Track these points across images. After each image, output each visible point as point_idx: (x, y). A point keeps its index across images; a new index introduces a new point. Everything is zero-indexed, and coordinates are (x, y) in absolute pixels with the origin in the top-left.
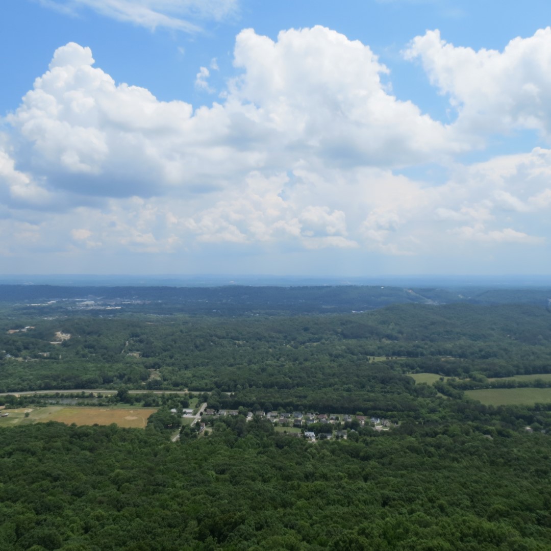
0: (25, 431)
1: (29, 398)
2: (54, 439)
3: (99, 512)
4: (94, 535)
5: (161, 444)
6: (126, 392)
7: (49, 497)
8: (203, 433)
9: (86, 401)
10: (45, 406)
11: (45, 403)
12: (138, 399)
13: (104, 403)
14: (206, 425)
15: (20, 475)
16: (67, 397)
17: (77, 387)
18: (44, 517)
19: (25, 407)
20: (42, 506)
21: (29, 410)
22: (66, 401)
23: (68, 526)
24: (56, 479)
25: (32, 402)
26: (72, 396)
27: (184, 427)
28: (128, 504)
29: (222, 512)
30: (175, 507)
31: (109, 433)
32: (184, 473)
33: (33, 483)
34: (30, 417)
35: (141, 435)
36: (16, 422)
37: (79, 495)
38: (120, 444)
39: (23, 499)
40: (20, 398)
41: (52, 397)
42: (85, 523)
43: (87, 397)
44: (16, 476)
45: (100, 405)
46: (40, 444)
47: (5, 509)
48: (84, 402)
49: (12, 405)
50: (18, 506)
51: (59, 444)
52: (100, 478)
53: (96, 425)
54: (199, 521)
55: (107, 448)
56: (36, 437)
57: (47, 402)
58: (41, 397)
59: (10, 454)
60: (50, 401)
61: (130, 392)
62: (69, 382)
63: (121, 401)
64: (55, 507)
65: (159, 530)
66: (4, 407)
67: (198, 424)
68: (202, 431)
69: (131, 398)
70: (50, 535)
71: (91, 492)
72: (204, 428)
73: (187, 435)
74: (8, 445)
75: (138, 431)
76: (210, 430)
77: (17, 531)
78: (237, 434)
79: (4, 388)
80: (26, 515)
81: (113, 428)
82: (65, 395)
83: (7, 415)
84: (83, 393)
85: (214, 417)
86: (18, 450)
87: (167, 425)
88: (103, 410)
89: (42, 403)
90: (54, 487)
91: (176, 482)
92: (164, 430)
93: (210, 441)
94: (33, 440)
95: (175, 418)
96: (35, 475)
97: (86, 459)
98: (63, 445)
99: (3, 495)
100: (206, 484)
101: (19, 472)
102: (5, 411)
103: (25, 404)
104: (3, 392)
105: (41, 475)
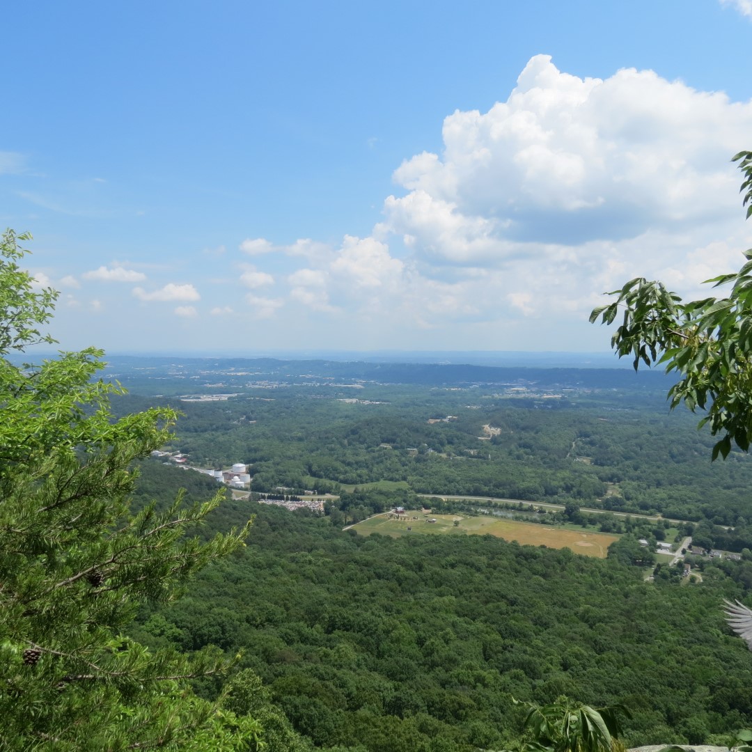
0: (459, 541)
1: (459, 503)
2: (499, 556)
3: (579, 650)
4: (575, 675)
5: (632, 583)
6: (576, 509)
7: (514, 622)
8: (688, 579)
9: (525, 515)
10: (476, 516)
11: (476, 512)
12: (592, 521)
13: (548, 521)
14: (692, 568)
15: (471, 591)
16: (501, 507)
17: (512, 497)
18: (510, 642)
19: (453, 514)
20: (506, 629)
21: (459, 519)
22: (499, 513)
23: (544, 658)
24: (512, 603)
25: (462, 509)
26: (507, 507)
27: (659, 566)
28: (611, 648)
29: (745, 684)
30: (673, 663)
31: (563, 559)
32: (675, 625)
33: (487, 602)
34: (460, 526)
35: (604, 567)
36: (444, 530)
37: (546, 625)
38: (577, 574)
39: (483, 618)
40: (447, 502)
41: (483, 505)
42: (563, 659)
43: (525, 510)
44: (467, 591)
45: (543, 522)
46: (484, 559)
47: (465, 625)
48: (522, 514)
49: (439, 509)
50: (479, 625)
51: (505, 562)
52: (563, 611)
53: (543, 547)
54: (712, 690)
55: (562, 577)
56: (476, 551)
57: (478, 510)
58: (471, 504)
59: (453, 566)
60: (482, 510)
61: (582, 510)
62: (504, 489)
63: (570, 520)
64: (520, 633)
65: (659, 688)
66: (430, 511)
67: (680, 565)
68: (686, 576)
69: (583, 518)
70: (530, 662)
71: (557, 625)
72: (690, 572)
73: (664, 577)
74: (447, 555)
75: (599, 562)
76: (700, 578)
77: (485, 651)
78: (743, 586)
79: (429, 488)
80: (493, 636)
81: (566, 552)
82: (499, 504)
83: (434, 521)
84: (521, 504)
85: (705, 559)
86: (460, 562)
87: (635, 560)
88: (546, 529)
89: (471, 510)
90: (515, 611)
91: (667, 634)
92: (631, 567)
93: (704, 590)
94: (473, 553)
95: (646, 552)
96: (487, 593)
97: (542, 586)
98: (510, 564)
99: (459, 609)
100: (712, 643)
101: (470, 587)
102: (431, 515)
103: (454, 510)
104: (428, 493)
105: (495, 595)
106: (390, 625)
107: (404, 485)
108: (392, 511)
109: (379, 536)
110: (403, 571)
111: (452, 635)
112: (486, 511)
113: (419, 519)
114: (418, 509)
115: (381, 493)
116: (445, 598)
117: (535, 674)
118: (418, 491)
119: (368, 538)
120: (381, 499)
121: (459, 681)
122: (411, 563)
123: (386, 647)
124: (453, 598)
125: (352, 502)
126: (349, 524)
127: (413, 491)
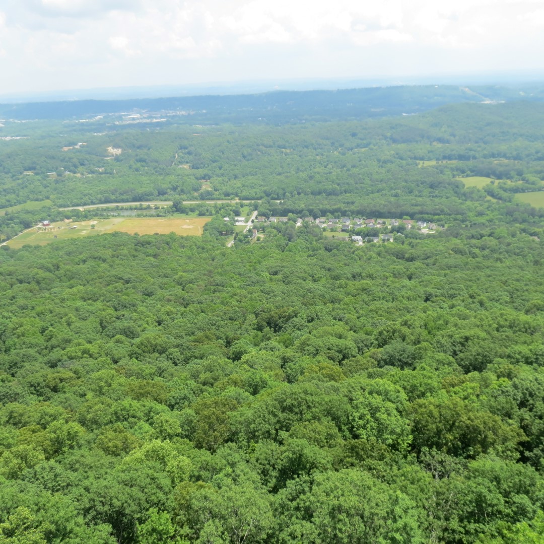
0: (94, 241)
1: (93, 211)
2: (121, 248)
3: (169, 309)
4: (166, 327)
5: (217, 250)
6: (180, 203)
7: (124, 297)
8: (256, 239)
9: (145, 213)
10: (108, 218)
11: (108, 216)
12: (192, 210)
13: (161, 214)
14: (258, 231)
15: (96, 279)
16: (126, 209)
17: (135, 200)
18: (122, 313)
19: (90, 220)
20: (119, 304)
21: (95, 223)
22: (126, 213)
23: (143, 320)
24: (127, 282)
25: (96, 215)
26: (131, 209)
27: (237, 234)
28: (193, 302)
29: (277, 307)
30: (235, 303)
31: (169, 241)
32: (240, 275)
33: (108, 285)
34: (96, 228)
35: (199, 241)
36: (84, 233)
37: (149, 295)
38: (180, 250)
39: (102, 299)
40: (84, 211)
41: (112, 210)
42: (157, 317)
43: (145, 209)
44: (93, 279)
45: (158, 216)
46: (109, 252)
47: (88, 307)
48: (142, 213)
49: (78, 218)
50: (99, 304)
51: (125, 252)
52: (165, 280)
53: (156, 234)
54: (257, 315)
55: (168, 254)
56: (104, 247)
57: (109, 214)
58: (103, 210)
59: (84, 261)
60: (112, 214)
61: (184, 203)
62: (127, 195)
63: (177, 211)
64: (130, 305)
65: (222, 323)
66: (71, 220)
67: (250, 231)
68: (255, 237)
69: (186, 208)
70: (129, 328)
71: (159, 292)
72: (257, 235)
73: (240, 241)
74: (81, 253)
75: (196, 239)
76: (262, 236)
77: (101, 324)
78: (287, 239)
79: (69, 203)
80: (107, 311)
81: (172, 236)
82: (125, 207)
83: (75, 228)
84: (141, 205)
85: (265, 224)
86: (90, 257)
87: (222, 232)
88: (160, 220)
89: (104, 215)
90: (127, 288)
91: (233, 282)
92: (219, 237)
93: (262, 246)
94: (102, 248)
95: (229, 226)
96: (108, 278)
97: (152, 264)
98: (129, 252)
99: (85, 296)
100: (261, 283)
101: (94, 276)
102: (73, 224)
103: (90, 217)
104: (68, 206)
105: (114, 279)
106: (17, 323)
107: (48, 203)
108: (40, 225)
109: (29, 246)
110: (42, 274)
111: (74, 319)
112: (115, 214)
113: (63, 228)
114: (61, 220)
115: (28, 212)
116: (75, 289)
117: (134, 335)
118: (61, 206)
119: (20, 250)
120: (28, 218)
121: (68, 357)
122: (50, 265)
123: (12, 343)
124: (82, 287)
125: (3, 223)
126: (4, 241)
127: (56, 207)
